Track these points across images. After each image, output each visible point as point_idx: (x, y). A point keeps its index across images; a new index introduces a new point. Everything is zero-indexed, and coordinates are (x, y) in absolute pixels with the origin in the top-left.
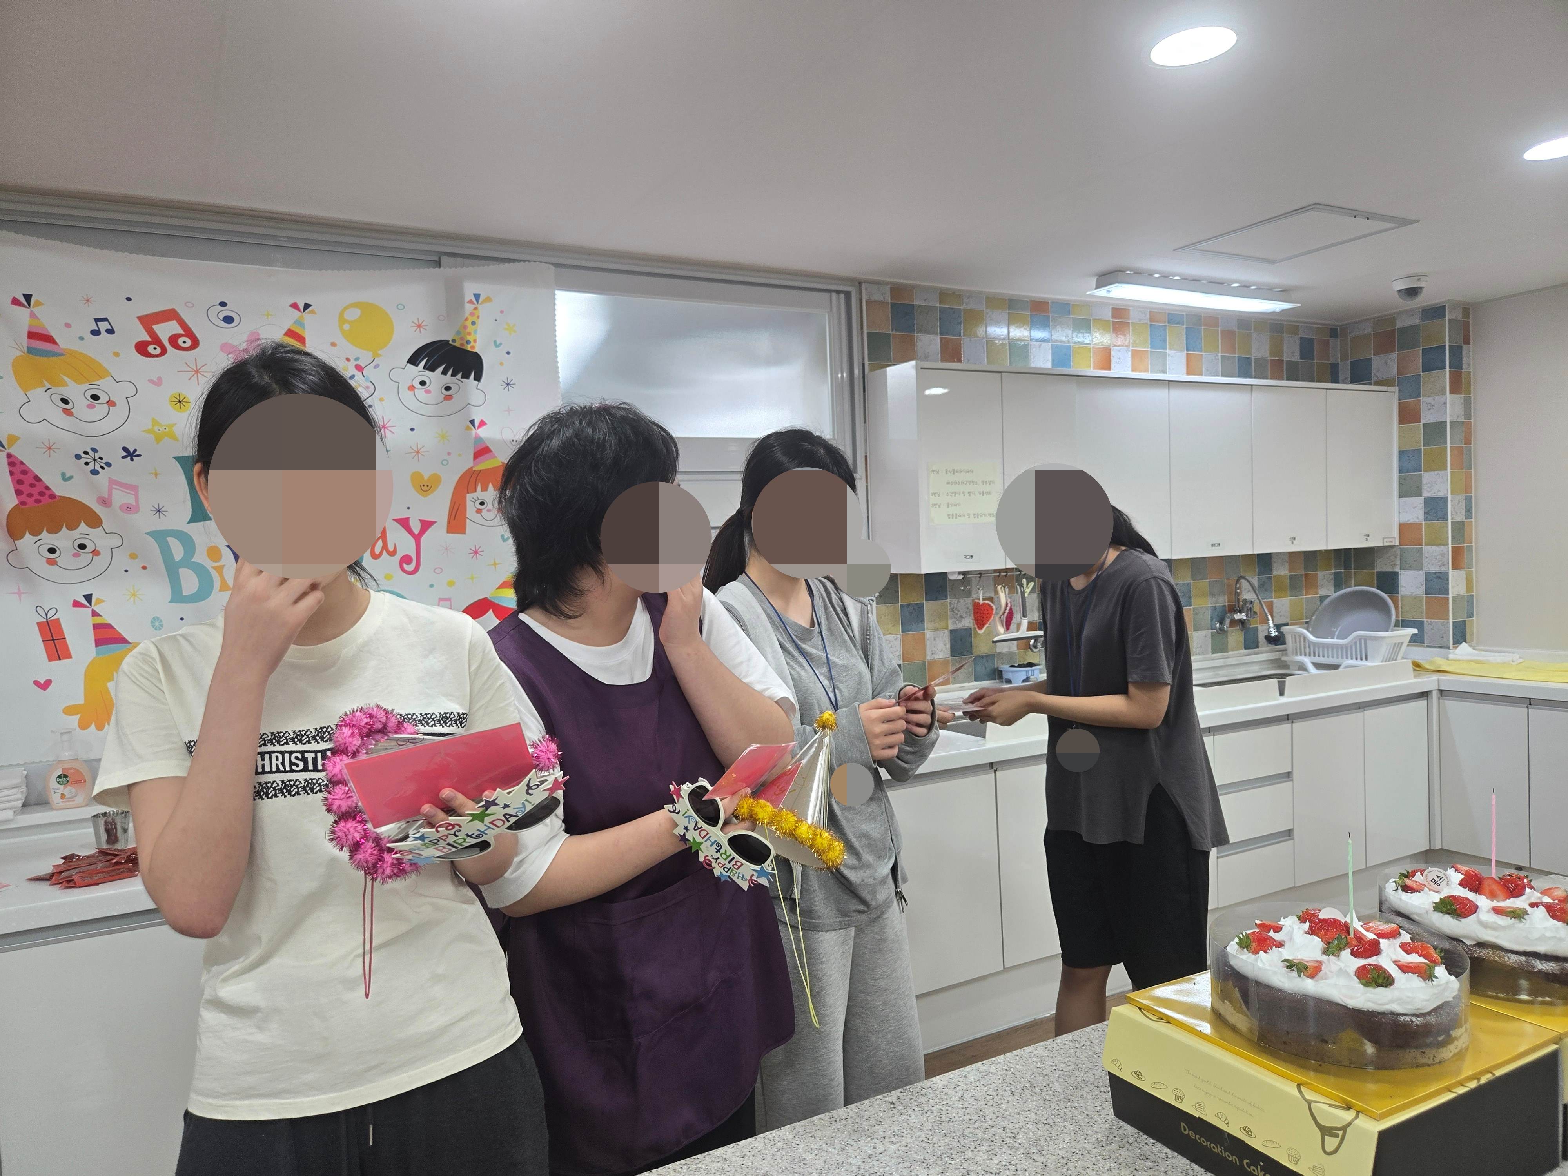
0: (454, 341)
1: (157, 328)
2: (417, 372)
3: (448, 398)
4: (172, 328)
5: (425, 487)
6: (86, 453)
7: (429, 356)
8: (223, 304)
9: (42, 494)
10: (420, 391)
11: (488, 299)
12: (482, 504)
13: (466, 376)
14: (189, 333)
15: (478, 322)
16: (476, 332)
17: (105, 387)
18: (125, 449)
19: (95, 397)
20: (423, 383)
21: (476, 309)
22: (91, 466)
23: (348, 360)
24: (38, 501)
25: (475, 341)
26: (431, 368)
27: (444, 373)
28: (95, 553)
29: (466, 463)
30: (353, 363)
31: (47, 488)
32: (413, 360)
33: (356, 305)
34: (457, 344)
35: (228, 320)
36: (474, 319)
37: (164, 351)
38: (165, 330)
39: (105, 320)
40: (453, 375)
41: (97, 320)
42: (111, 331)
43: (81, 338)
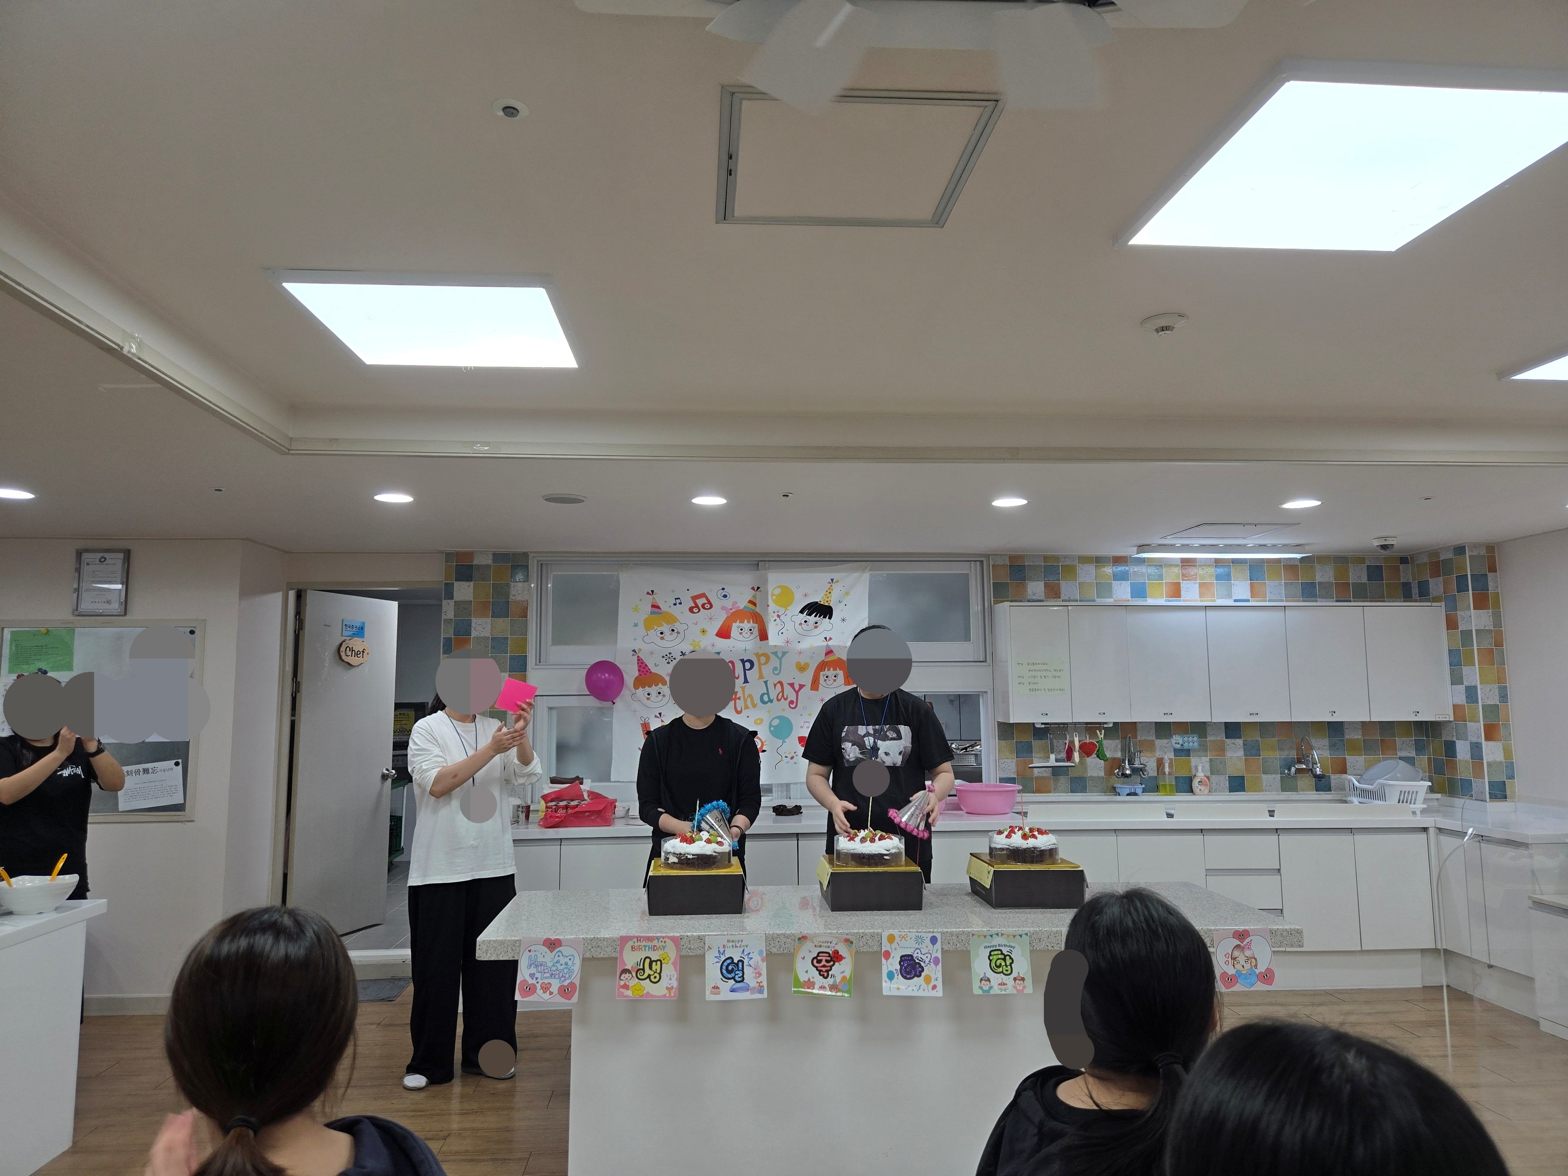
0: (820, 602)
1: (697, 601)
2: (804, 616)
3: (816, 627)
4: (704, 600)
5: (802, 668)
6: (666, 655)
7: (809, 609)
8: (723, 589)
9: (647, 671)
10: (804, 626)
11: (837, 581)
12: (827, 677)
13: (825, 617)
14: (709, 603)
15: (833, 593)
16: (831, 596)
17: (677, 626)
18: (682, 652)
19: (673, 630)
20: (806, 622)
21: (831, 586)
22: (667, 661)
23: (774, 612)
24: (645, 674)
25: (830, 601)
26: (810, 614)
27: (815, 616)
28: (664, 696)
29: (822, 657)
30: (776, 614)
31: (649, 669)
32: (802, 612)
33: (779, 587)
34: (822, 603)
35: (725, 596)
36: (830, 591)
37: (699, 610)
38: (700, 602)
39: (679, 598)
40: (819, 617)
41: (676, 599)
42: (680, 603)
43: (670, 607)
